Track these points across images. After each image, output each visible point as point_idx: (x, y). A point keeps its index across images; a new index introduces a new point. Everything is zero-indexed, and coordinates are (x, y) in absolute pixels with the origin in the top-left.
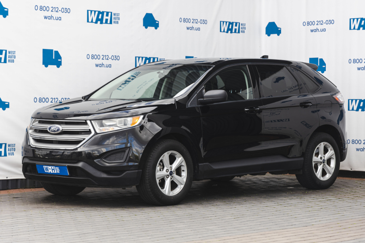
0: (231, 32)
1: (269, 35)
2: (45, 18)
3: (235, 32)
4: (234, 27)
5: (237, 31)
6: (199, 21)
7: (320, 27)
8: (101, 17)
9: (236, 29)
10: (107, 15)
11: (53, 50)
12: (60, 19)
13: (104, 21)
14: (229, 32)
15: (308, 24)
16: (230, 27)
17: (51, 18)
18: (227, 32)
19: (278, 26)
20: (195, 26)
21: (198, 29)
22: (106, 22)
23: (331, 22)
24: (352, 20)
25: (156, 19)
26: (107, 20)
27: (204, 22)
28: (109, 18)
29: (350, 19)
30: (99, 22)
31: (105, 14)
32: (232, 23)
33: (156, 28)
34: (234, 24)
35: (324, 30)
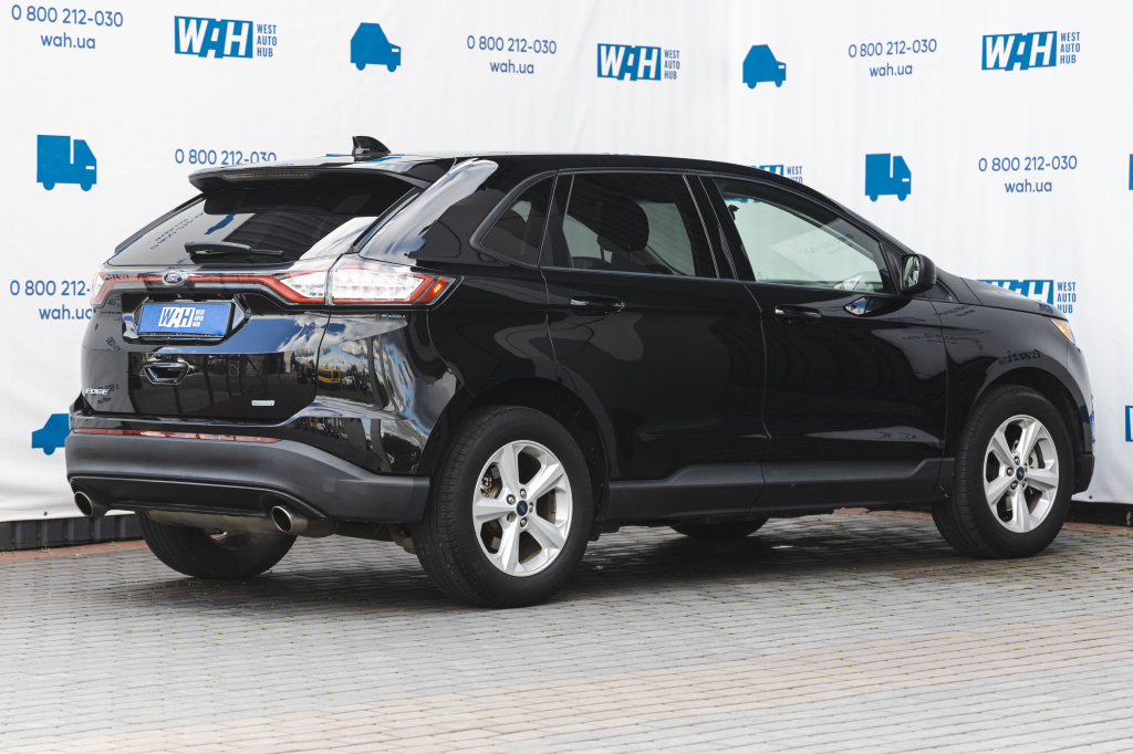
0: (634, 78)
1: (752, 86)
2: (46, 41)
3: (646, 76)
4: (643, 62)
5: (652, 74)
6: (530, 43)
7: (897, 61)
8: (218, 38)
9: (647, 69)
10: (237, 31)
11: (68, 138)
12: (91, 43)
13: (227, 50)
14: (628, 76)
15: (865, 51)
16: (630, 63)
17: (62, 41)
18: (621, 77)
19: (778, 59)
20: (519, 59)
21: (529, 69)
22: (235, 52)
23: (927, 45)
24: (989, 40)
25: (391, 41)
26: (235, 46)
27: (548, 47)
28: (242, 39)
29: (985, 38)
30: (211, 53)
31: (231, 27)
32: (637, 51)
33: (392, 69)
34: (643, 52)
35: (908, 70)
